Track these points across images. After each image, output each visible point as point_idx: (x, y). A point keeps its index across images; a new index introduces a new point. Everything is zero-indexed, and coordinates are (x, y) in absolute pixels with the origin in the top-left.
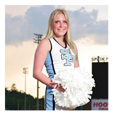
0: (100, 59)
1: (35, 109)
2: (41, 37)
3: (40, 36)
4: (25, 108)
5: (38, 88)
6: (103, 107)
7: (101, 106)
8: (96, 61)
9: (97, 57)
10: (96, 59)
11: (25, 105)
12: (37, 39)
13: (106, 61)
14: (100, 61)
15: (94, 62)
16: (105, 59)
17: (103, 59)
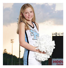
1: (18, 65)
4: (12, 64)
5: (20, 51)
6: (59, 63)
8: (55, 35)
9: (55, 33)
11: (12, 62)
14: (57, 35)
15: (53, 36)
16: (60, 34)
17: (59, 34)
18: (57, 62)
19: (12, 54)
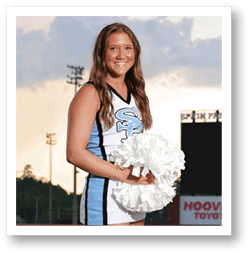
0: (196, 116)
2: (80, 73)
3: (80, 70)
5: (76, 172)
6: (202, 211)
7: (199, 209)
8: (190, 121)
9: (190, 113)
10: (188, 115)
11: (50, 207)
12: (74, 76)
13: (208, 121)
14: (197, 121)
15: (185, 121)
16: (207, 116)
17: (203, 116)
18: (198, 206)
19: (48, 180)
